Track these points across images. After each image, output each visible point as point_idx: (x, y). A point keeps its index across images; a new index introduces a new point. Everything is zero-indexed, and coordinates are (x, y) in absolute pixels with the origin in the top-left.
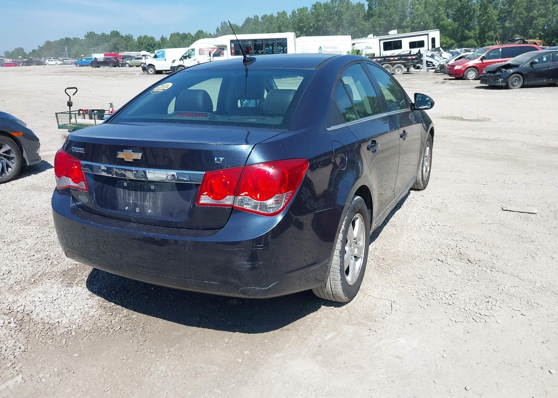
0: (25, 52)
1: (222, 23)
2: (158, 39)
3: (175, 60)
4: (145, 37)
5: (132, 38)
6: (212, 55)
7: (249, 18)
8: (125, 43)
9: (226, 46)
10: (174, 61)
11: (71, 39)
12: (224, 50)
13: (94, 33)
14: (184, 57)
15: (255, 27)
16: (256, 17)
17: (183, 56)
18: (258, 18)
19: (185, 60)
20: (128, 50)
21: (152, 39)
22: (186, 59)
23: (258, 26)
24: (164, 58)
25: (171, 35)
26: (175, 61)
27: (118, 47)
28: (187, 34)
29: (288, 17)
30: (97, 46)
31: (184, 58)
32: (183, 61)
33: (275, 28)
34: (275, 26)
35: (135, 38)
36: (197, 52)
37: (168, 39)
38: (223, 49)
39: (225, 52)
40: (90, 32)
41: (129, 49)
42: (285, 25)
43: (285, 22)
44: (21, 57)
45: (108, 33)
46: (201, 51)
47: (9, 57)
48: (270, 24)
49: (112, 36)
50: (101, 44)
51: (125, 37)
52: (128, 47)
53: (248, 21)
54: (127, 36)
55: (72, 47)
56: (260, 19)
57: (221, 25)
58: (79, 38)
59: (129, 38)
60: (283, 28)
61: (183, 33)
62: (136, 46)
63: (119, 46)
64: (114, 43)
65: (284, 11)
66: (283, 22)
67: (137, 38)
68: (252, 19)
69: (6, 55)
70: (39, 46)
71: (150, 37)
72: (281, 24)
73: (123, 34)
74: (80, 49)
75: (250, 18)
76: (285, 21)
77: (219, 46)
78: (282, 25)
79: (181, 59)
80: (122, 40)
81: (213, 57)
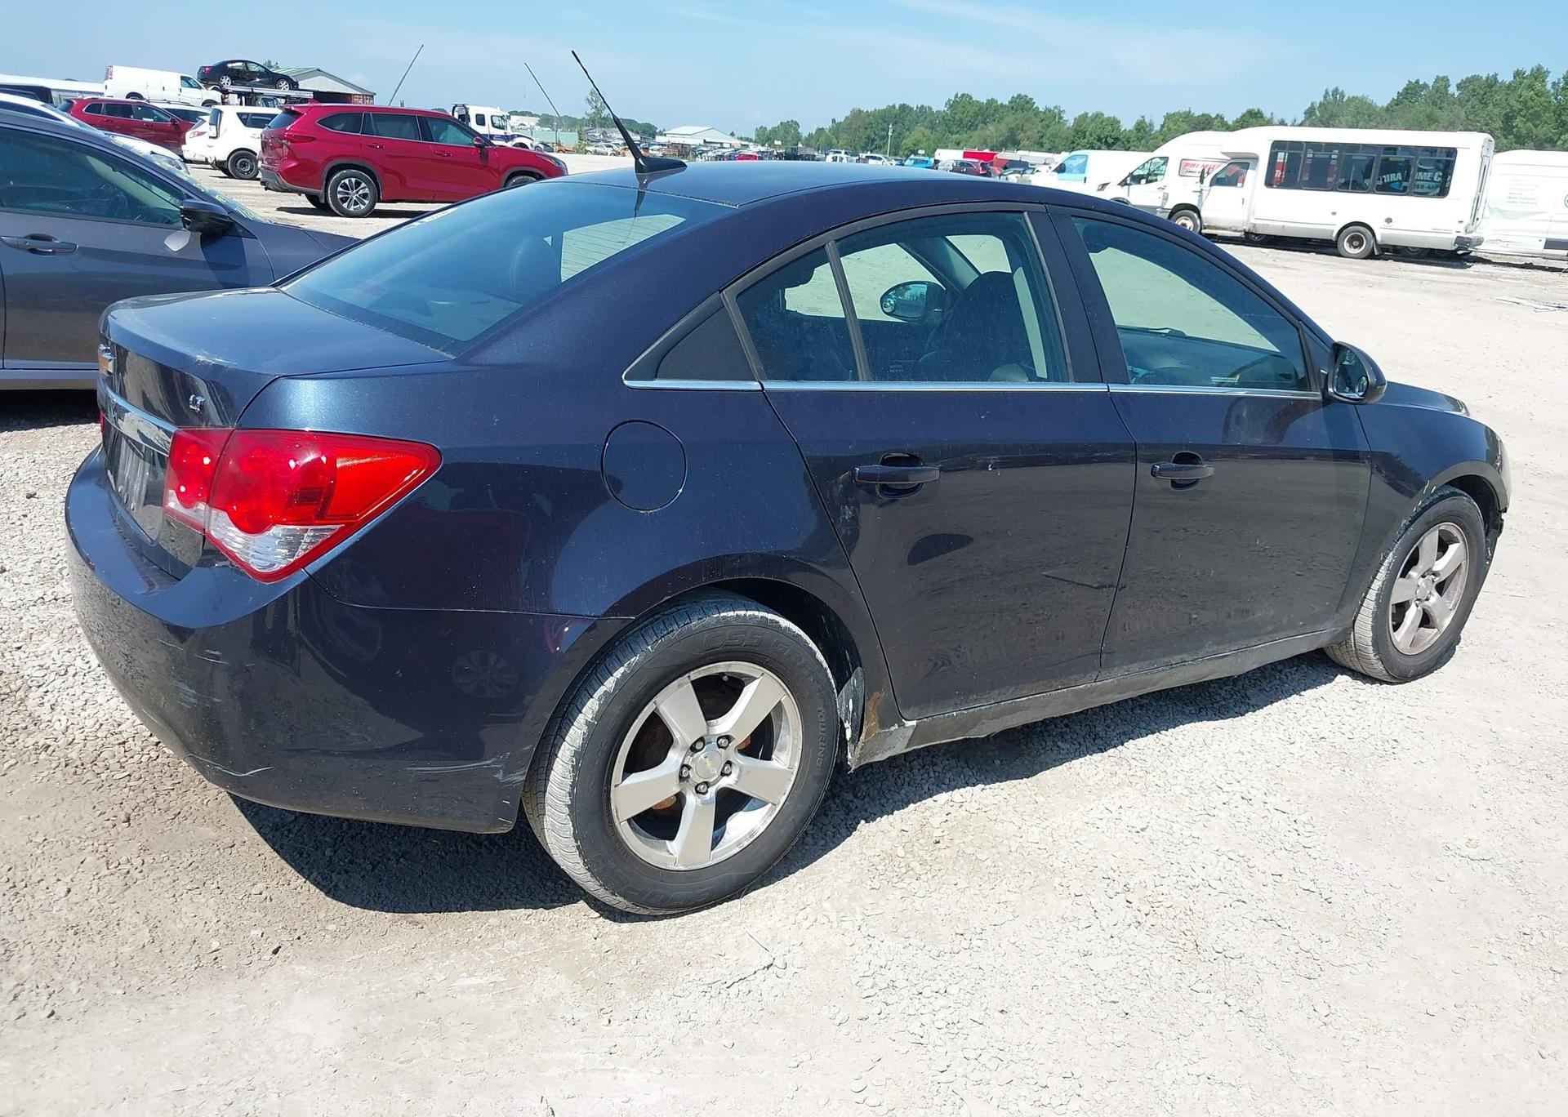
0: (799, 133)
1: (1327, 93)
2: (1127, 125)
3: (1108, 184)
4: (1098, 116)
5: (1061, 118)
6: (1208, 180)
7: (1417, 82)
8: (1040, 129)
9: (1256, 159)
10: (1104, 186)
11: (912, 109)
12: (1248, 169)
13: (971, 98)
14: (1136, 179)
15: (1429, 110)
16: (1443, 82)
17: (1131, 175)
18: (1447, 86)
19: (1135, 188)
20: (1042, 146)
21: (1114, 123)
22: (1140, 183)
23: (1440, 108)
24: (1083, 176)
25: (1168, 117)
26: (1107, 187)
27: (1019, 137)
28: (1213, 116)
29: (1549, 86)
30: (969, 132)
31: (1131, 180)
32: (1129, 189)
33: (1491, 119)
34: (1496, 111)
35: (1070, 118)
36: (1172, 167)
37: (1157, 127)
38: (1246, 166)
39: (1250, 174)
40: (963, 95)
41: (1047, 146)
42: (1531, 111)
43: (1530, 103)
44: (780, 143)
45: (1004, 99)
46: (1187, 165)
47: (763, 141)
48: (1479, 106)
49: (1012, 108)
50: (979, 128)
51: (1044, 113)
52: (1044, 140)
53: (1412, 91)
54: (1050, 111)
55: (908, 130)
56: (1453, 90)
57: (1325, 97)
58: (930, 108)
59: (1053, 117)
60: (1519, 119)
61: (1203, 115)
62: (1067, 139)
63: (1022, 134)
64: (1012, 126)
65: (1539, 68)
66: (1525, 103)
67: (1075, 119)
68: (1425, 86)
69: (757, 135)
70: (834, 121)
71: (1109, 118)
72: (1517, 106)
73: (1041, 105)
74: (924, 136)
75: (1421, 83)
76: (1533, 100)
77: (1233, 156)
78: (1521, 110)
79: (1123, 183)
80: (1033, 120)
81: (1211, 185)
